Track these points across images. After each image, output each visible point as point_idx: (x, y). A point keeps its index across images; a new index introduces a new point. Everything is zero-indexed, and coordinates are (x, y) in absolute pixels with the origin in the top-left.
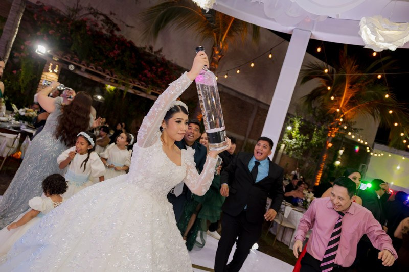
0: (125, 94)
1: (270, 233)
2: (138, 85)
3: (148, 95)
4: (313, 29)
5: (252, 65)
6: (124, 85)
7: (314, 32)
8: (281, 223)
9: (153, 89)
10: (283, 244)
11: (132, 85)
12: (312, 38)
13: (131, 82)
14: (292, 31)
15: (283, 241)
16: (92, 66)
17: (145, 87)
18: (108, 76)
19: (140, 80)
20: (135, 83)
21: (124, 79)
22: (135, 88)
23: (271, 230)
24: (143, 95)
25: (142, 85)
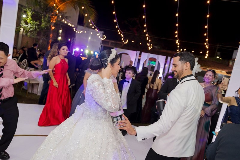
8: (29, 82)
15: (33, 92)
23: (24, 87)
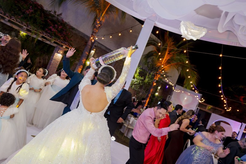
0: (36, 40)
1: (120, 131)
2: (45, 35)
3: (52, 43)
4: (156, 21)
5: (120, 34)
6: (36, 34)
7: (156, 23)
8: (128, 126)
9: (55, 40)
10: (128, 138)
11: (41, 35)
12: (155, 25)
13: (41, 33)
14: (145, 19)
15: (127, 136)
16: (13, 18)
17: (50, 37)
18: (25, 27)
19: (46, 32)
20: (43, 34)
21: (36, 31)
22: (43, 37)
23: (122, 130)
24: (48, 42)
25: (48, 36)
